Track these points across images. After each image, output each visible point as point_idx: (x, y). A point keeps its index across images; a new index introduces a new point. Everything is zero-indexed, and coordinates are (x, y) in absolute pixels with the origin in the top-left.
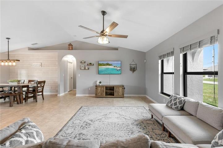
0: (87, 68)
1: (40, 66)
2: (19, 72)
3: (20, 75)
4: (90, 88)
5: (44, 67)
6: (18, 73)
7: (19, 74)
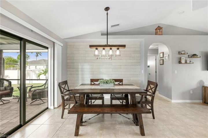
0: (188, 62)
1: (109, 59)
2: (80, 67)
3: (82, 71)
4: (191, 91)
5: (114, 60)
6: (78, 68)
7: (80, 70)
